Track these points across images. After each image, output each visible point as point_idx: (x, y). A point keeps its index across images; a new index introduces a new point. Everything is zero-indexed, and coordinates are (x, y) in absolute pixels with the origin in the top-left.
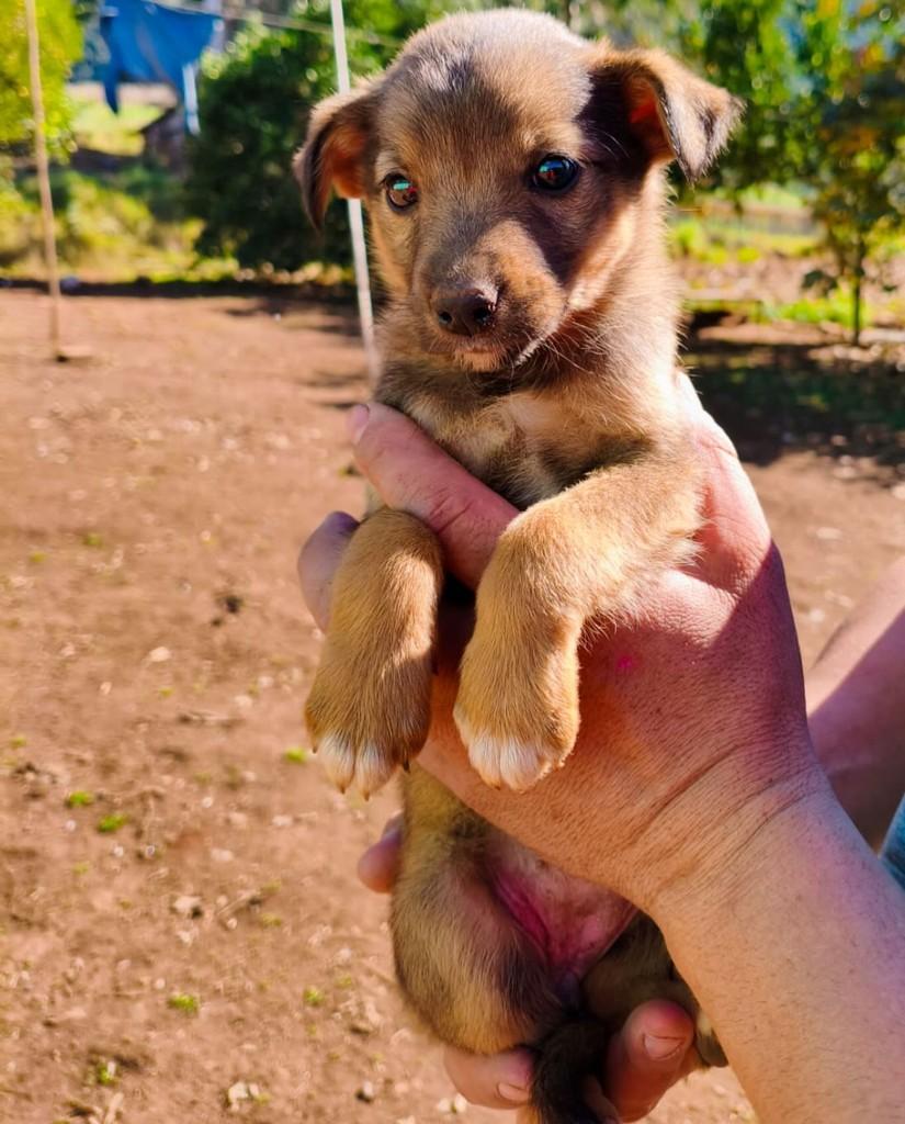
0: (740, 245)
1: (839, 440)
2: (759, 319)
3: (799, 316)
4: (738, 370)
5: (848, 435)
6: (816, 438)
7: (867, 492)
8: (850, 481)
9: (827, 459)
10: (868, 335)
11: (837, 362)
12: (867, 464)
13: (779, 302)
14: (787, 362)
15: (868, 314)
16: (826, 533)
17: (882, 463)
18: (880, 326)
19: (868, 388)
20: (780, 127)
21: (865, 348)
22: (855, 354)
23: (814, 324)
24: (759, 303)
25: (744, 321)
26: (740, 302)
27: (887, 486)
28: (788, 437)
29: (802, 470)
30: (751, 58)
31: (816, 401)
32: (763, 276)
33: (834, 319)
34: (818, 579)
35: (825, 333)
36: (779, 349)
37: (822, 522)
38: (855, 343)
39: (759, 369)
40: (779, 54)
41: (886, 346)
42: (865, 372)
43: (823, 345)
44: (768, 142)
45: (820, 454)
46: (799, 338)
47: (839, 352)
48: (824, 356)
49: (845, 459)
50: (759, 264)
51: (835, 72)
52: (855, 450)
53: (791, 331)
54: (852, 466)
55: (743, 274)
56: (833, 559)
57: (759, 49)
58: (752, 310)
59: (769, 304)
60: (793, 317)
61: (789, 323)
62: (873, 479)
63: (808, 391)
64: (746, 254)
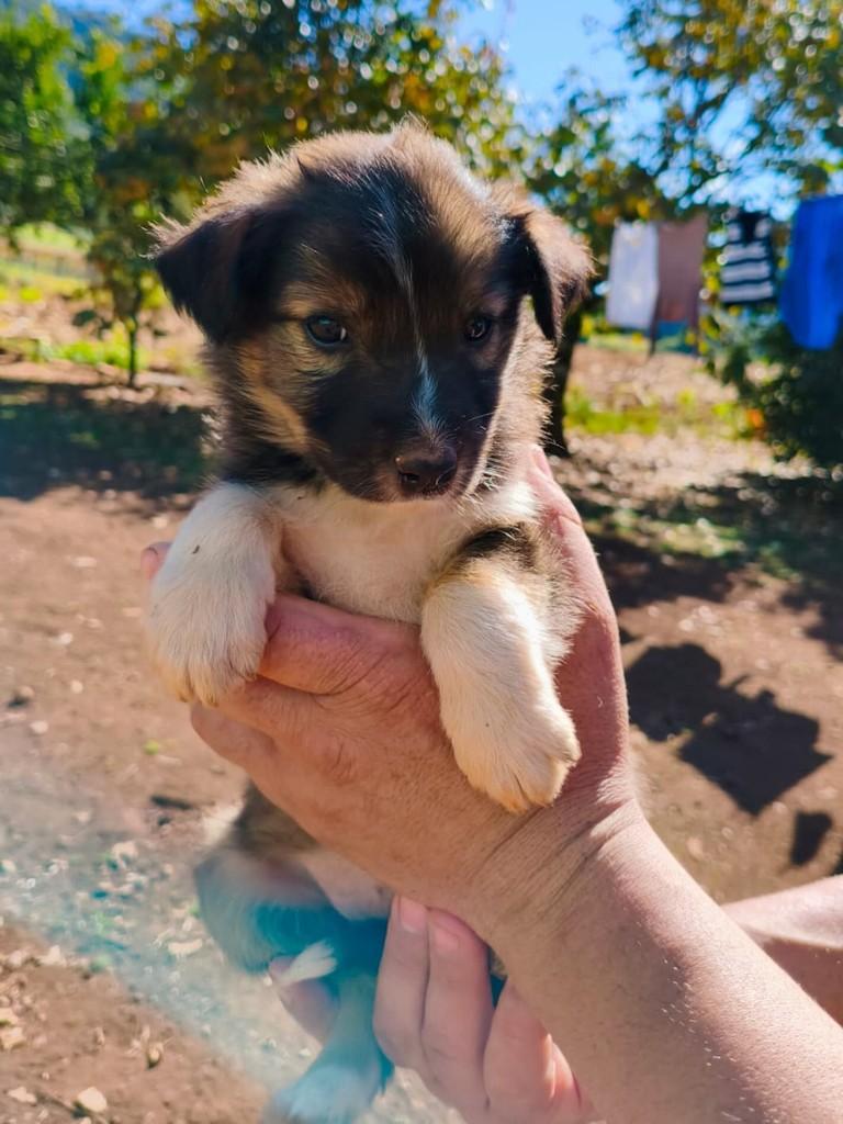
0: (22, 285)
1: (106, 475)
2: (35, 358)
3: (79, 357)
4: (7, 407)
5: (115, 470)
6: (82, 474)
7: (129, 524)
8: (115, 513)
9: (92, 494)
10: (143, 378)
11: (112, 402)
12: (130, 498)
13: (57, 342)
14: (61, 399)
15: (144, 358)
16: (84, 562)
17: (145, 497)
18: (154, 369)
19: (138, 427)
20: (57, 167)
21: (139, 390)
22: (130, 395)
23: (91, 365)
24: (36, 341)
25: (19, 358)
26: (17, 339)
27: (148, 517)
28: (55, 473)
29: (66, 504)
30: (28, 97)
31: (88, 438)
32: (43, 316)
33: (111, 362)
34: (72, 604)
35: (101, 374)
36: (54, 388)
37: (80, 552)
38: (131, 385)
39: (32, 406)
40: (57, 97)
41: (159, 389)
42: (137, 412)
43: (100, 386)
44: (45, 182)
45: (86, 487)
46: (76, 378)
47: (114, 393)
48: (99, 396)
49: (111, 493)
50: (41, 304)
51: (113, 122)
52: (120, 485)
53: (66, 372)
54: (116, 499)
55: (22, 313)
56: (87, 586)
57: (37, 90)
58: (27, 348)
59: (46, 342)
60: (70, 358)
61: (67, 364)
62: (136, 511)
63: (79, 429)
64: (28, 293)
